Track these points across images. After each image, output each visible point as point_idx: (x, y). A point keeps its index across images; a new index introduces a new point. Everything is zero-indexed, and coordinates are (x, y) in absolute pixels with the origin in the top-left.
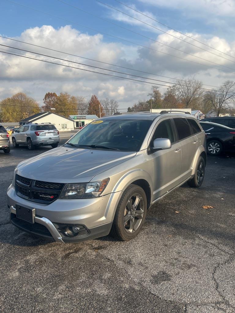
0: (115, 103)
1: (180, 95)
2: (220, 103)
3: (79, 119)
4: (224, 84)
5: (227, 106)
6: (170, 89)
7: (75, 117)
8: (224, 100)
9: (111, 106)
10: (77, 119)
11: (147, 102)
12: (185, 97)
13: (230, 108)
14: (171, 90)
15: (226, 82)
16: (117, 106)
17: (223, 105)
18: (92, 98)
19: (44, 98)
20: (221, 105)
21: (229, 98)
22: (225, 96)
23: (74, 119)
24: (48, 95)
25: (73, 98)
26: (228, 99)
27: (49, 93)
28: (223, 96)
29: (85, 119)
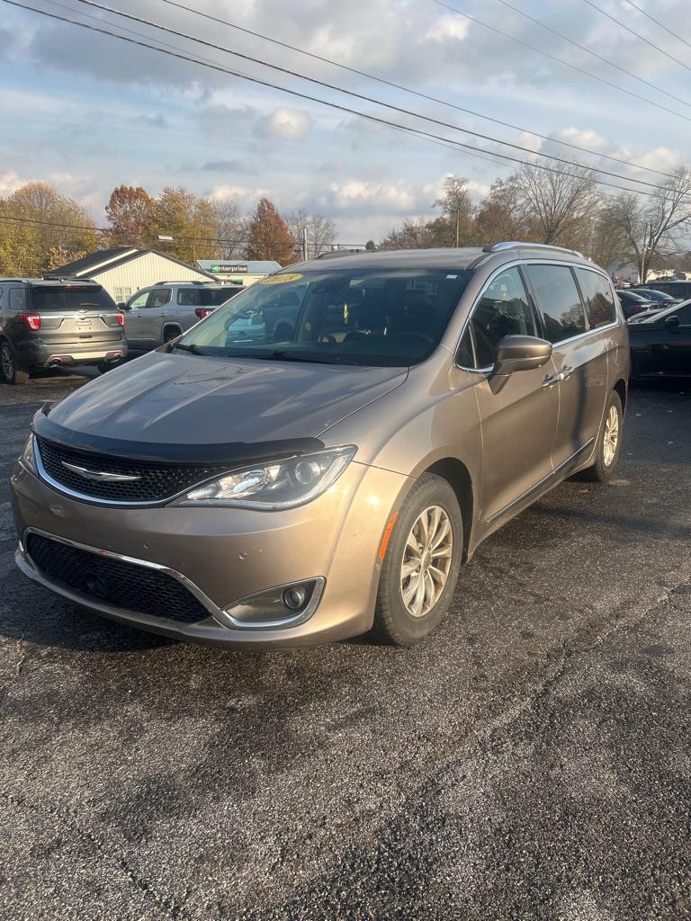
0: (327, 225)
1: (528, 209)
2: (652, 237)
3: (226, 272)
4: (667, 178)
5: (671, 247)
6: (498, 189)
7: (213, 266)
8: (664, 229)
9: (313, 234)
10: (221, 272)
11: (429, 226)
12: (544, 215)
13: (680, 251)
14: (504, 190)
15: (676, 172)
16: (333, 237)
17: (661, 243)
18: (261, 210)
19: (108, 204)
20: (655, 244)
21: (681, 221)
22: (667, 216)
23: (211, 271)
24: (121, 195)
25: (203, 206)
26: (676, 223)
27: (122, 188)
28: (663, 214)
29: (246, 272)
